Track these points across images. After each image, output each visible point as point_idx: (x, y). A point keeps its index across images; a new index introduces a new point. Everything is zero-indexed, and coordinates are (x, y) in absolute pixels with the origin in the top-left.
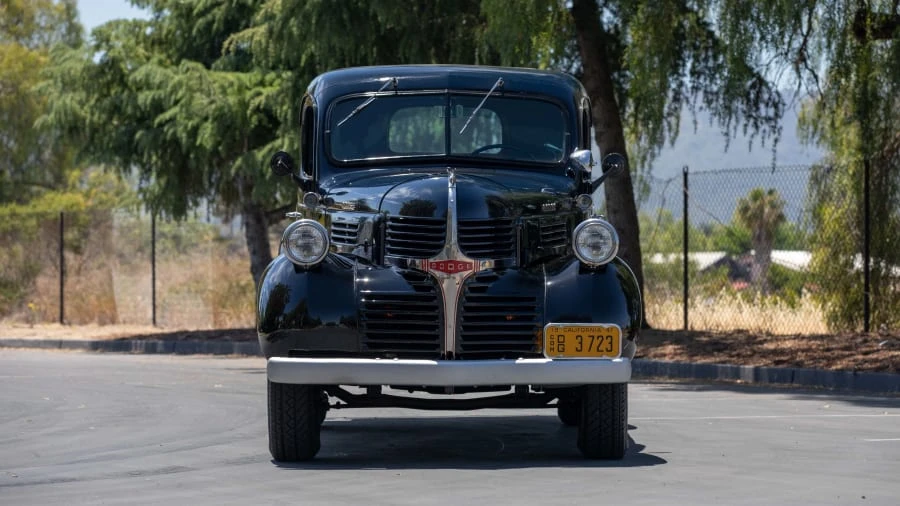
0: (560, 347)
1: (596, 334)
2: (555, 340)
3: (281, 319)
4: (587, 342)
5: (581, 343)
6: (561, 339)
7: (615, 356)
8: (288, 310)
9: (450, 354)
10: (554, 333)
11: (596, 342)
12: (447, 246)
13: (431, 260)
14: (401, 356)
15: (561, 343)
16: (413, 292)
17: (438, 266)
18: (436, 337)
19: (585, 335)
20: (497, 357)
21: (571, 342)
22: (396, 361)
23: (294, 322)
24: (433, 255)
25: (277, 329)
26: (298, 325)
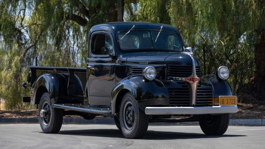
0: (223, 103)
1: (231, 99)
2: (222, 100)
3: (142, 97)
4: (229, 101)
5: (228, 101)
6: (223, 100)
7: (235, 105)
8: (143, 94)
9: (194, 105)
10: (221, 98)
11: (231, 101)
12: (193, 74)
13: (188, 78)
14: (178, 106)
15: (223, 101)
16: (182, 87)
17: (190, 80)
18: (189, 100)
19: (229, 99)
20: (207, 106)
21: (225, 101)
22: (177, 107)
23: (145, 98)
24: (188, 76)
25: (141, 100)
26: (146, 98)
